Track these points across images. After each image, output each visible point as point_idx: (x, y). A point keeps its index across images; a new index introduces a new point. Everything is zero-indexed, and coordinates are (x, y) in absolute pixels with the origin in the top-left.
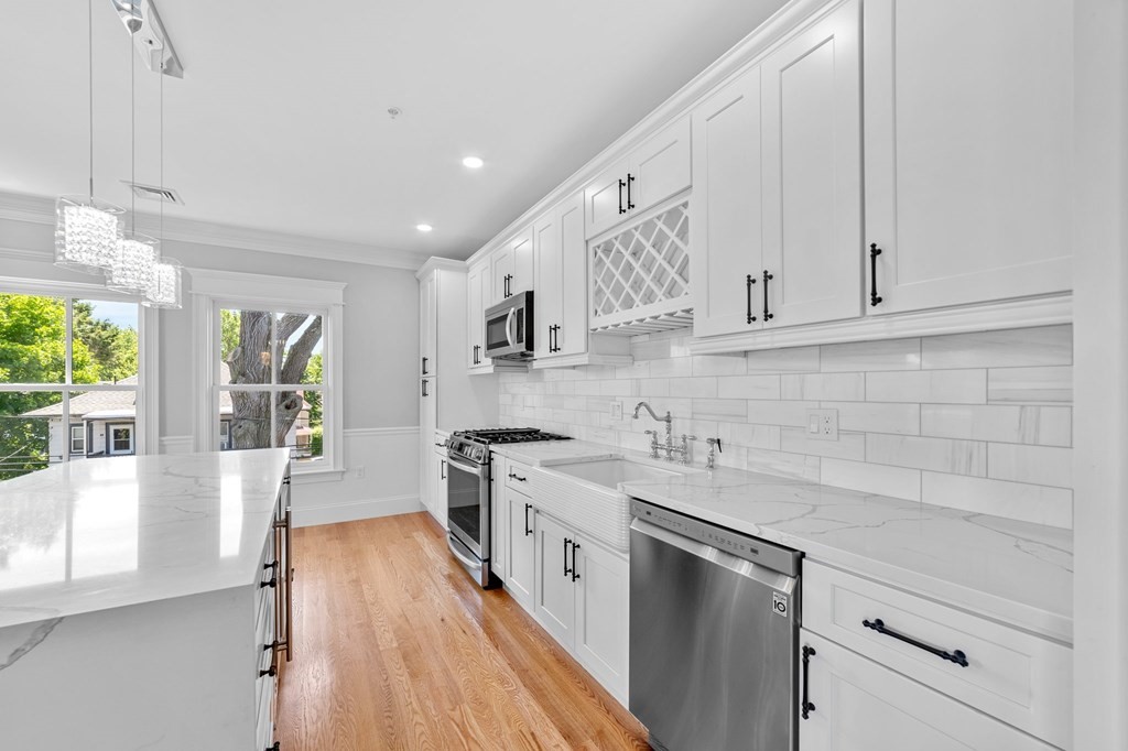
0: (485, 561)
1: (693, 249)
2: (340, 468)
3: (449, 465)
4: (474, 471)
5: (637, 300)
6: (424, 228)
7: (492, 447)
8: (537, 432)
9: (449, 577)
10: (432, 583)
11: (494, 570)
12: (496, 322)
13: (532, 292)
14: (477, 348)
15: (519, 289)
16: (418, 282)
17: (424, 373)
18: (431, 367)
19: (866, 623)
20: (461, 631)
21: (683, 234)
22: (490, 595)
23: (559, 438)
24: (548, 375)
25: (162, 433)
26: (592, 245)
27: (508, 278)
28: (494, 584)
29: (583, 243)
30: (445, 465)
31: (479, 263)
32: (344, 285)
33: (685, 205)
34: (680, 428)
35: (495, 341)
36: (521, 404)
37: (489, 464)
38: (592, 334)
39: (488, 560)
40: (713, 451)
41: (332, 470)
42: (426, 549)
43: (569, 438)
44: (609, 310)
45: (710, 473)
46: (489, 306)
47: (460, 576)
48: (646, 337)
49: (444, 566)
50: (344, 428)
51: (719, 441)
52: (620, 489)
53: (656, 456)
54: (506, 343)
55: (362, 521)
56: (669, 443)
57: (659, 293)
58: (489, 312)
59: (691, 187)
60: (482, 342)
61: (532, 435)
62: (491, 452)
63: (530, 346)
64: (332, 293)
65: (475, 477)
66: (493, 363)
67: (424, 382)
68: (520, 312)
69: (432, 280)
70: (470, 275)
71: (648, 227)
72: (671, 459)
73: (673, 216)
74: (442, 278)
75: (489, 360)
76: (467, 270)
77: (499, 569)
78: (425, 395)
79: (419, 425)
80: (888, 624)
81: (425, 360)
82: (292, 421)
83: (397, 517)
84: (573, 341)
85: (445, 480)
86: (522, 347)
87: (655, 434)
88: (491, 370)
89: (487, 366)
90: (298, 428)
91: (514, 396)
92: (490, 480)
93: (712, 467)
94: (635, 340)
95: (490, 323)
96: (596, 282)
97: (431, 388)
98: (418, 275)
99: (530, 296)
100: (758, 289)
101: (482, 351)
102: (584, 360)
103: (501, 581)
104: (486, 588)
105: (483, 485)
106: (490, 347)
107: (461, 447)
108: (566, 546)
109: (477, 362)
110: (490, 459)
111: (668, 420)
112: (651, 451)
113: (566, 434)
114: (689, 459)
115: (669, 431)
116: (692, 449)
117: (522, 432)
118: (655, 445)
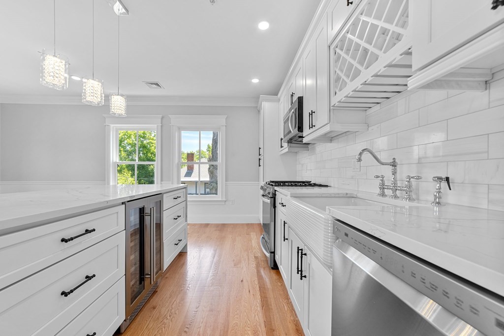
0: (272, 253)
2: (224, 199)
6: (255, 81)
7: (276, 188)
10: (247, 260)
12: (287, 121)
13: (302, 96)
14: (282, 139)
15: (296, 96)
16: (258, 111)
17: (260, 155)
18: (262, 152)
20: (248, 291)
22: (273, 272)
23: (320, 186)
27: (292, 95)
28: (275, 267)
31: (283, 94)
32: (226, 116)
34: (403, 172)
35: (286, 132)
38: (332, 109)
39: (274, 253)
40: (440, 188)
41: (221, 200)
42: (253, 242)
43: (327, 186)
44: (343, 87)
45: (436, 209)
50: (226, 181)
51: (447, 179)
52: (327, 212)
53: (383, 195)
54: (290, 132)
55: (233, 224)
56: (395, 183)
58: (284, 116)
62: (275, 191)
63: (301, 130)
66: (288, 145)
67: (260, 159)
68: (296, 110)
69: (262, 108)
70: (280, 102)
72: (396, 197)
74: (267, 106)
75: (286, 144)
76: (279, 100)
77: (277, 259)
78: (260, 166)
81: (260, 148)
83: (248, 225)
86: (296, 131)
87: (383, 177)
88: (288, 150)
89: (286, 148)
91: (302, 165)
92: (275, 207)
93: (439, 203)
94: (370, 111)
95: (284, 123)
96: (336, 72)
97: (262, 162)
99: (300, 99)
102: (327, 128)
103: (278, 266)
104: (272, 268)
106: (285, 136)
108: (298, 252)
109: (282, 147)
110: (275, 195)
111: (394, 164)
112: (378, 191)
113: (326, 185)
114: (414, 196)
115: (394, 173)
116: (418, 189)
117: (303, 182)
118: (383, 187)
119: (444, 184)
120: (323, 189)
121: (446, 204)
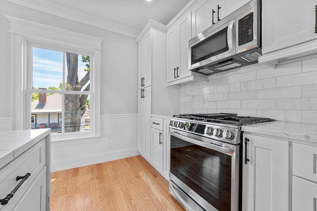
2: (99, 135)
18: (147, 83)
41: (94, 136)
50: (101, 114)
55: (110, 162)
67: (142, 90)
70: (169, 33)
76: (166, 31)
79: (137, 113)
82: (83, 114)
90: (86, 116)
97: (148, 93)
109: (177, 77)
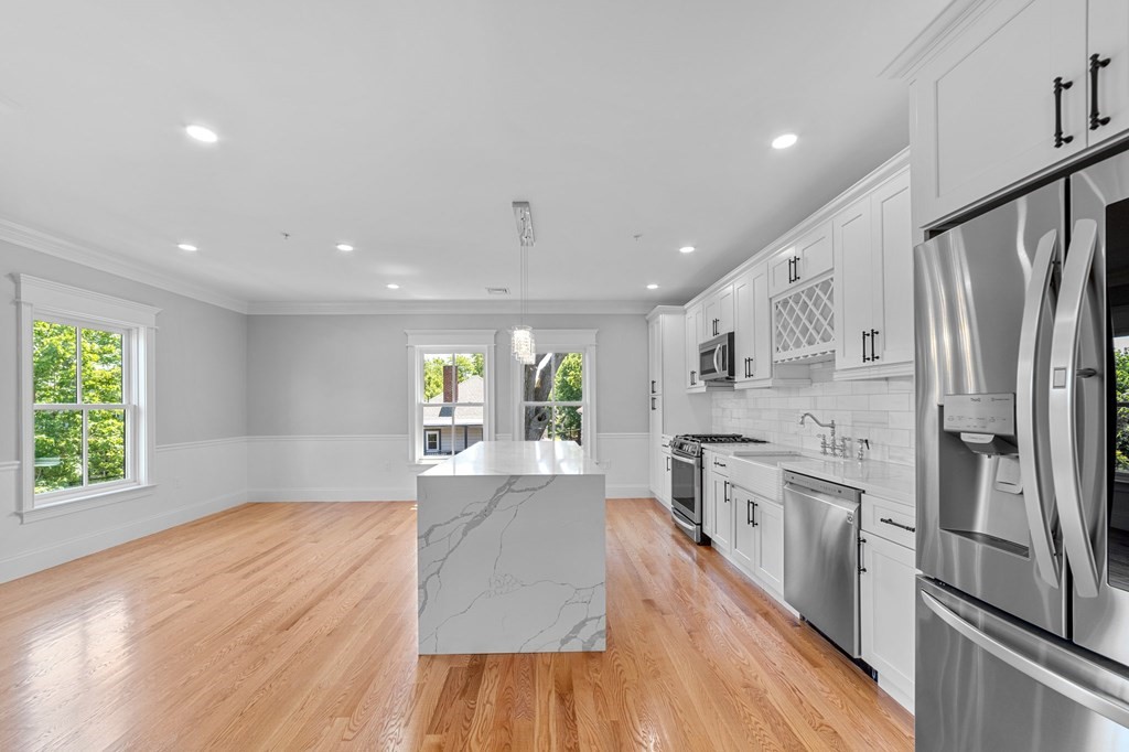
0: (699, 525)
1: (836, 309)
3: (673, 459)
4: (691, 461)
5: (804, 341)
6: (652, 286)
7: (703, 445)
8: (739, 437)
9: (673, 536)
11: (705, 532)
12: (706, 354)
13: (733, 333)
14: (693, 373)
15: (724, 330)
16: (646, 322)
17: (653, 392)
18: (658, 388)
19: (882, 520)
21: (830, 298)
22: (702, 549)
23: (757, 441)
24: (749, 393)
25: (496, 432)
26: (774, 302)
27: (716, 321)
28: (706, 541)
29: (767, 301)
30: (670, 461)
31: (694, 308)
32: (596, 331)
33: (832, 279)
34: (841, 431)
35: (707, 368)
36: (730, 414)
37: (701, 457)
38: (774, 364)
39: (701, 524)
40: (863, 448)
42: (656, 520)
43: (765, 442)
44: (785, 348)
46: (702, 342)
47: (680, 536)
48: (820, 366)
49: (668, 530)
50: (597, 432)
51: (866, 441)
52: (778, 465)
53: (825, 453)
54: (714, 371)
56: (834, 443)
57: (818, 338)
58: (702, 346)
59: (833, 269)
60: (697, 369)
61: (735, 439)
62: (702, 448)
63: (732, 373)
64: (588, 337)
65: (691, 466)
66: (706, 384)
67: (653, 399)
68: (724, 347)
69: (658, 323)
70: (688, 316)
71: (810, 292)
72: (835, 455)
73: (826, 286)
74: (667, 321)
75: (703, 382)
76: (685, 312)
77: (708, 531)
78: (653, 408)
79: (649, 431)
80: (894, 521)
81: (653, 382)
84: (762, 369)
85: (670, 472)
86: (726, 374)
87: (824, 436)
88: (704, 390)
89: (701, 386)
91: (724, 409)
92: (702, 468)
93: (862, 458)
94: (812, 366)
95: (703, 355)
96: (777, 328)
97: (658, 404)
98: (647, 318)
99: (731, 336)
100: (868, 339)
101: (697, 375)
102: (769, 383)
103: (710, 539)
104: (699, 544)
105: (697, 471)
106: (703, 373)
107: (681, 447)
109: (693, 384)
110: (702, 453)
111: (832, 426)
112: (821, 449)
113: (763, 439)
114: (848, 454)
115: (833, 434)
116: (851, 447)
117: (728, 437)
118: (824, 445)
119: (865, 444)
120: (760, 445)
121: (868, 460)
